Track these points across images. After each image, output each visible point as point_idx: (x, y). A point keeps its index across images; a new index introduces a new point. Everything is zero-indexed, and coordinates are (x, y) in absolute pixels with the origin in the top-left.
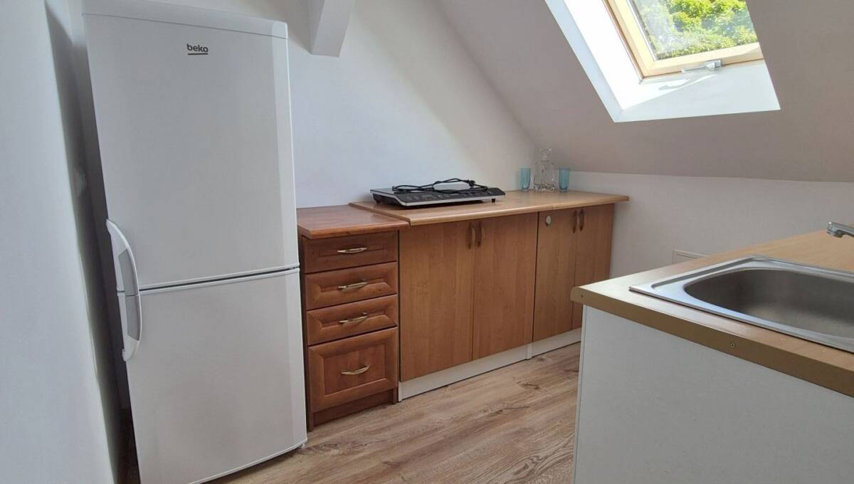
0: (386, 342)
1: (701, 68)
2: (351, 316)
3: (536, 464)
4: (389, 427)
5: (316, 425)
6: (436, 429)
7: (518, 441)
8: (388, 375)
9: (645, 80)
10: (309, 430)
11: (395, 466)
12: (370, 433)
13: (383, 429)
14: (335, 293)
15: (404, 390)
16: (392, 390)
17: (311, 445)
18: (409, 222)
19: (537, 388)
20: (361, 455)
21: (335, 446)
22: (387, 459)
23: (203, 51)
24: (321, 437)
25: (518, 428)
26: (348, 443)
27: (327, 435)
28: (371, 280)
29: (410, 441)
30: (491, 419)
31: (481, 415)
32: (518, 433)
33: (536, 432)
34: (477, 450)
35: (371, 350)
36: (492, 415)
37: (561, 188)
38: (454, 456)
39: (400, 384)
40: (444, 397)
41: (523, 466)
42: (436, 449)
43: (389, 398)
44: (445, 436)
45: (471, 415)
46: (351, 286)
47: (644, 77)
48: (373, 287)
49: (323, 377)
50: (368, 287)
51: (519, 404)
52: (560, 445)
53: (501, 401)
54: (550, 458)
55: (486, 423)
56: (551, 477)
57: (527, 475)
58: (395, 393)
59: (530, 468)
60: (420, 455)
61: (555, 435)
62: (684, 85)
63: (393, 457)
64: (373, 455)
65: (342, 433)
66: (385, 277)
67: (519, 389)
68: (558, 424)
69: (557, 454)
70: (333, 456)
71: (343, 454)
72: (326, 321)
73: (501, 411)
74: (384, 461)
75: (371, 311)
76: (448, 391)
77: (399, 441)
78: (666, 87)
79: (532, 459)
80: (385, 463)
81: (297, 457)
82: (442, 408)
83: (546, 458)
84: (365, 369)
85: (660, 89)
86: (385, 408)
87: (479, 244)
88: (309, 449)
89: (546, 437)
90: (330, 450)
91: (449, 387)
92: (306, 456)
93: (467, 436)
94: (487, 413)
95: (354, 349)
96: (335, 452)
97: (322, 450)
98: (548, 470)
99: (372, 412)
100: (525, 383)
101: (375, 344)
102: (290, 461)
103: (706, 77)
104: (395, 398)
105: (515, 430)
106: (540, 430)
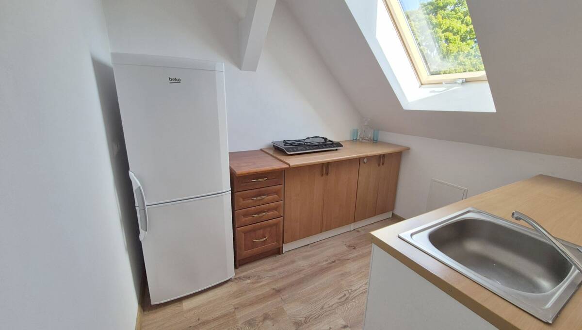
0: (276, 224)
1: (454, 82)
2: (258, 213)
3: (350, 293)
4: (277, 268)
5: (240, 265)
6: (301, 271)
7: (342, 279)
8: (277, 241)
9: (423, 86)
10: (236, 267)
11: (278, 291)
12: (267, 271)
13: (273, 269)
14: (250, 201)
15: (286, 248)
16: (279, 248)
17: (237, 276)
18: (290, 165)
19: (354, 248)
20: (261, 284)
21: (249, 278)
22: (274, 287)
23: (177, 81)
24: (242, 272)
25: (342, 272)
26: (255, 277)
27: (245, 271)
28: (269, 194)
29: (287, 276)
30: (329, 265)
31: (325, 263)
32: (342, 274)
33: (352, 275)
34: (321, 284)
35: (269, 229)
36: (330, 263)
37: (374, 140)
38: (308, 286)
39: (284, 245)
40: (306, 251)
41: (343, 294)
42: (300, 282)
43: (279, 251)
44: (305, 275)
45: (319, 263)
46: (259, 198)
47: (422, 84)
48: (270, 197)
49: (243, 243)
50: (267, 198)
51: (345, 258)
52: (364, 283)
53: (335, 255)
54: (358, 290)
55: (327, 268)
56: (357, 302)
57: (345, 300)
58: (281, 249)
59: (347, 296)
60: (292, 285)
61: (361, 277)
62: (444, 90)
63: (279, 285)
64: (268, 284)
65: (253, 270)
66: (277, 192)
67: (345, 248)
68: (364, 270)
69: (361, 289)
70: (248, 284)
71: (252, 283)
72: (245, 215)
73: (334, 261)
74: (273, 288)
75: (269, 210)
76: (308, 248)
77: (282, 276)
78: (434, 92)
79: (348, 291)
80: (273, 289)
81: (230, 283)
82: (305, 258)
83: (355, 290)
84: (265, 239)
85: (431, 92)
86: (275, 256)
87: (327, 174)
88: (236, 279)
89: (357, 278)
90: (246, 280)
91: (309, 246)
92: (233, 283)
93: (316, 275)
94: (327, 262)
95: (260, 228)
96: (249, 281)
97: (242, 280)
98: (356, 298)
99: (269, 259)
100: (348, 245)
101: (270, 226)
102: (226, 285)
103: (456, 88)
104: (281, 252)
105: (340, 273)
106: (354, 274)
